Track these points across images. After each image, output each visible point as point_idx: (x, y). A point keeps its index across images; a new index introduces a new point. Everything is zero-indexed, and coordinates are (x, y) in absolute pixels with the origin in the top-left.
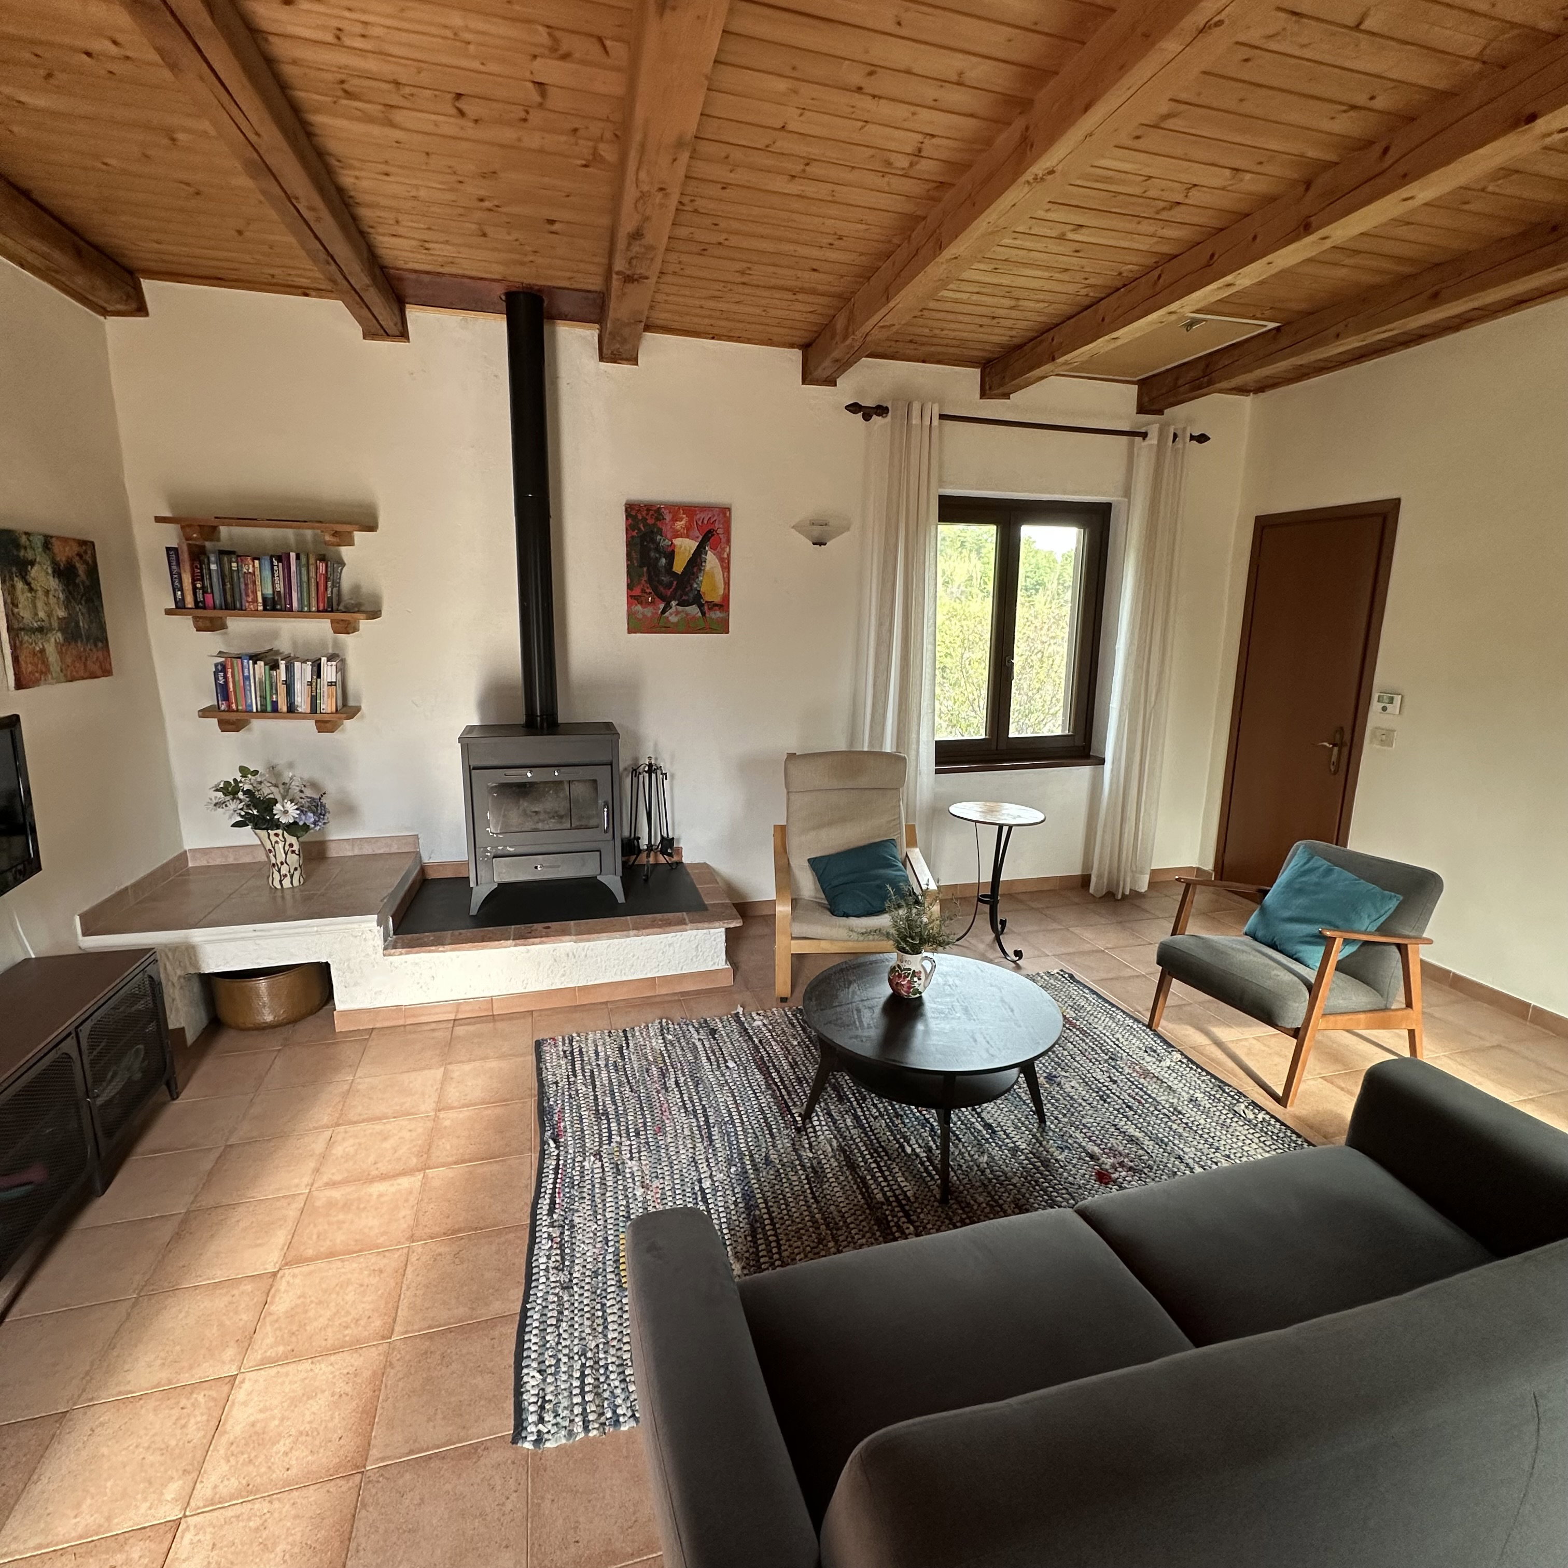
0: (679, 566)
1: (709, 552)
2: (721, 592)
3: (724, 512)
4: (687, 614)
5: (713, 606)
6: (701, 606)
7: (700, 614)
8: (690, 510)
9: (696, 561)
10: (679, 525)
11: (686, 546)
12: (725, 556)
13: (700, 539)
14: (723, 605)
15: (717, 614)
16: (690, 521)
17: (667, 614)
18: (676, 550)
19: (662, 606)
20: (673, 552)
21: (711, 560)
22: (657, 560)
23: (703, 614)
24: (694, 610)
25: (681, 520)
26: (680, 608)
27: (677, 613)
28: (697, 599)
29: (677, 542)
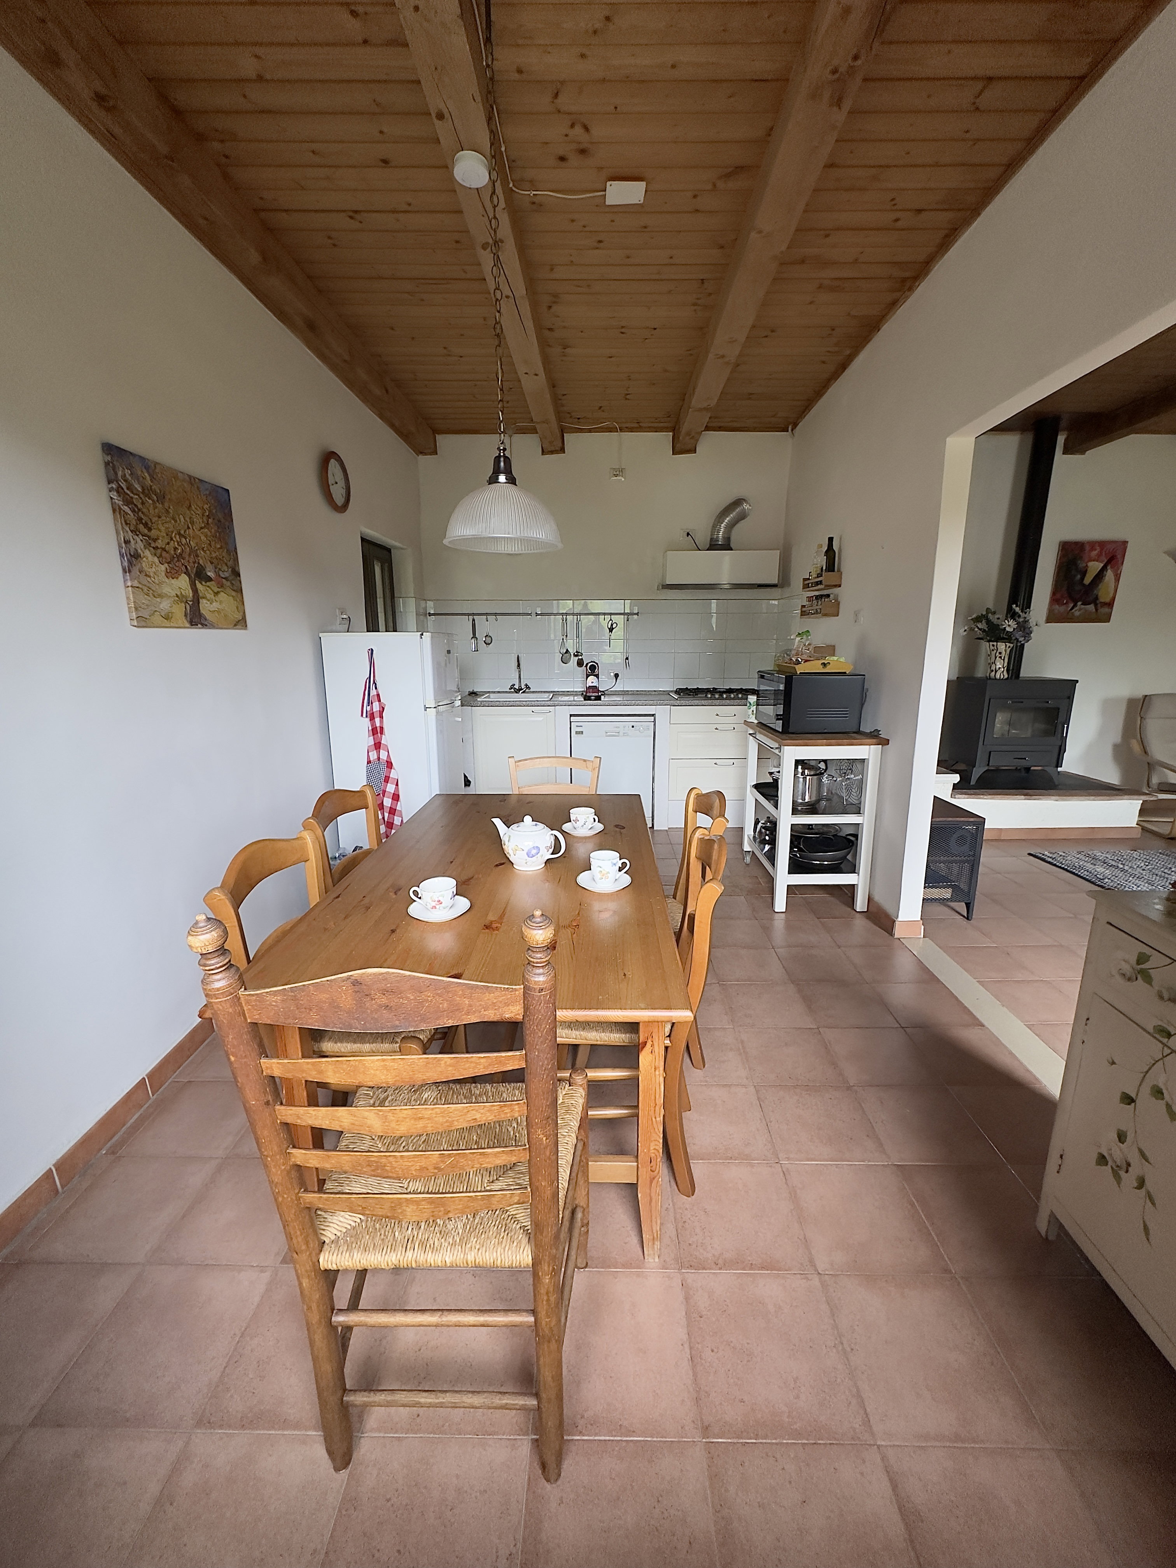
0: (1087, 580)
1: (1109, 570)
2: (1111, 595)
3: (1123, 545)
4: (1086, 611)
5: (1105, 604)
6: (1096, 605)
7: (1094, 610)
8: (1102, 544)
9: (1100, 576)
10: (1094, 553)
11: (1095, 567)
12: (1119, 572)
13: (1104, 563)
14: (1110, 604)
15: (1106, 610)
16: (1102, 550)
17: (1073, 611)
18: (1089, 569)
19: (1072, 605)
20: (1086, 570)
21: (1109, 574)
22: (1075, 576)
23: (1097, 610)
24: (1091, 607)
25: (1095, 550)
26: (1083, 606)
27: (1080, 610)
28: (1095, 601)
29: (1091, 564)
